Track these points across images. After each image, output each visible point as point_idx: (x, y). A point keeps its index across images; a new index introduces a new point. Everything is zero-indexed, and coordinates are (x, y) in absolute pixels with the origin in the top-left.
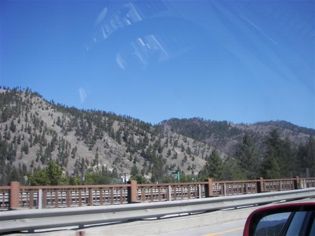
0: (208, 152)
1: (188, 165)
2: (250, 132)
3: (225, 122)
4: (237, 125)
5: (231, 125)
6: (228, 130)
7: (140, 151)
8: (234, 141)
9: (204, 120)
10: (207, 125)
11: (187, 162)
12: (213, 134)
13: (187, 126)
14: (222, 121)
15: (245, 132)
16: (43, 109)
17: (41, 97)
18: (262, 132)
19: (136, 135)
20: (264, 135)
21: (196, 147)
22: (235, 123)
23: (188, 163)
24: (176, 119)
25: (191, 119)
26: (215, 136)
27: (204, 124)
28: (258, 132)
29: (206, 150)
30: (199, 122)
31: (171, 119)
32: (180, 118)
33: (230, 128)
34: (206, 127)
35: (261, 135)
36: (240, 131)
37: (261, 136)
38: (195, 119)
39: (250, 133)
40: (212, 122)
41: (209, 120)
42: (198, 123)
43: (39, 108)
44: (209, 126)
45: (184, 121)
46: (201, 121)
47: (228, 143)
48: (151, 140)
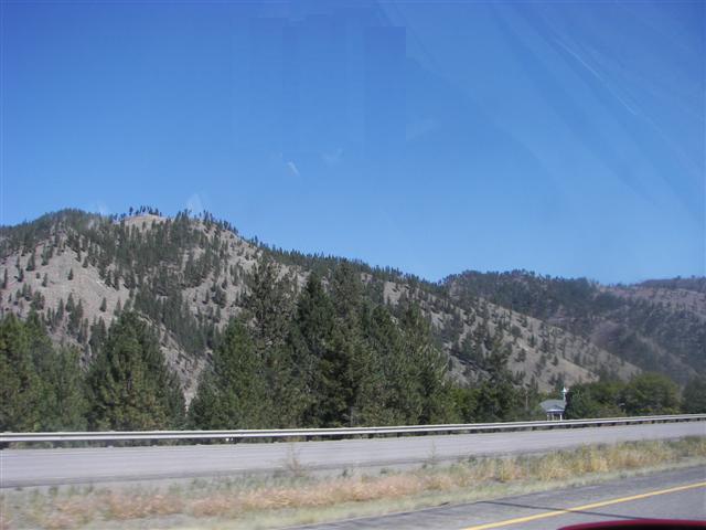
0: (572, 347)
1: (550, 374)
2: (641, 303)
3: (583, 281)
4: (608, 287)
5: (598, 287)
6: (591, 297)
7: (449, 345)
8: (609, 322)
9: (536, 275)
10: (545, 287)
11: (546, 368)
12: (561, 307)
13: (502, 290)
14: (576, 278)
15: (630, 302)
16: (247, 258)
17: (235, 231)
18: (669, 305)
19: (434, 311)
20: (673, 312)
21: (548, 336)
22: (605, 284)
23: (548, 371)
24: (475, 274)
25: (507, 273)
26: (565, 312)
27: (538, 284)
28: (661, 304)
29: (569, 343)
30: (525, 280)
31: (464, 273)
32: (484, 272)
33: (596, 295)
34: (545, 293)
35: (666, 310)
36: (620, 302)
37: (668, 314)
38: (516, 272)
39: (642, 306)
40: (554, 280)
41: (548, 276)
42: (525, 283)
43: (239, 254)
44: (550, 287)
45: (492, 276)
46: (529, 277)
47: (597, 328)
48: (467, 322)
